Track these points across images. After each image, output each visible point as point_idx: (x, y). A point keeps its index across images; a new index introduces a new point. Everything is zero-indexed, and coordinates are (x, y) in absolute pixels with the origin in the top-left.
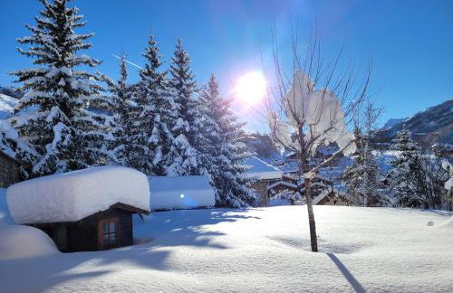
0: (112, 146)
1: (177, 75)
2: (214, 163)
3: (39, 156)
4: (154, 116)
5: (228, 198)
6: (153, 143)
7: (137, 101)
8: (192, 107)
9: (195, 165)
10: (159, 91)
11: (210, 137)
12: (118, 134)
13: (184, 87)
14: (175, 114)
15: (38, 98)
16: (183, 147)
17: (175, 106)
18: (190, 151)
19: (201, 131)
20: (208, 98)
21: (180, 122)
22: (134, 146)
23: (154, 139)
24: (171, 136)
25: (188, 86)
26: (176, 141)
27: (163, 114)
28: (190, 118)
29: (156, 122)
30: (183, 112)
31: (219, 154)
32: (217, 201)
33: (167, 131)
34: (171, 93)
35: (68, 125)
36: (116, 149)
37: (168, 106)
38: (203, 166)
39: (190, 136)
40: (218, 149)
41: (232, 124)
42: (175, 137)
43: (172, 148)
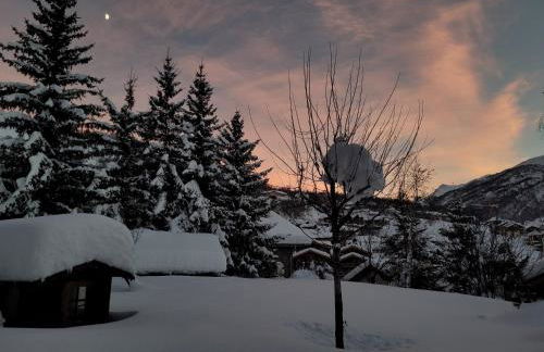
0: (104, 185)
1: (196, 109)
2: (230, 218)
3: (7, 192)
4: (161, 155)
5: (243, 262)
6: (156, 186)
7: (141, 134)
8: (210, 148)
9: (207, 219)
10: (172, 125)
11: (229, 186)
12: (113, 173)
13: (202, 123)
14: (188, 154)
15: (17, 119)
16: (193, 196)
17: (189, 145)
18: (201, 201)
19: (218, 177)
20: (230, 139)
21: (193, 165)
22: (133, 189)
23: (158, 182)
24: (179, 181)
25: (208, 122)
26: (186, 187)
27: (173, 154)
28: (206, 162)
29: (164, 162)
30: (198, 154)
31: (237, 208)
32: (229, 266)
33: (176, 174)
34: (185, 128)
35: (50, 156)
36: (109, 189)
37: (180, 143)
38: (216, 221)
39: (204, 184)
40: (237, 203)
41: (258, 171)
42: (185, 183)
43: (180, 196)
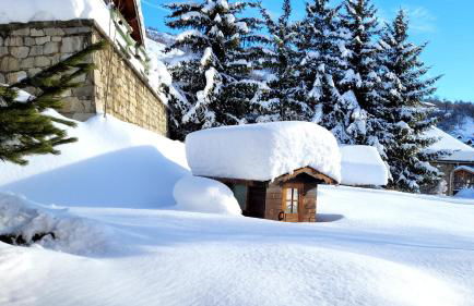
0: (265, 97)
1: (354, 12)
2: (390, 131)
3: (189, 104)
4: (318, 65)
5: (402, 177)
6: (313, 98)
7: (298, 45)
8: (368, 55)
9: (364, 132)
10: (327, 33)
11: (389, 97)
12: (273, 85)
13: (362, 27)
14: (344, 63)
15: (192, 37)
16: (350, 107)
17: (346, 53)
18: (360, 114)
19: (377, 87)
20: (390, 43)
21: (350, 75)
22: (290, 100)
23: (315, 94)
24: (335, 92)
25: (367, 26)
26: (342, 98)
27: (329, 63)
28: (363, 71)
29: (321, 73)
30: (355, 62)
31: (397, 121)
32: (389, 180)
33: (333, 84)
34: (342, 35)
35: (220, 71)
36: (270, 101)
37: (337, 51)
38: (373, 133)
39: (361, 95)
40: (396, 114)
41: (421, 79)
42: (341, 93)
43: (337, 107)
